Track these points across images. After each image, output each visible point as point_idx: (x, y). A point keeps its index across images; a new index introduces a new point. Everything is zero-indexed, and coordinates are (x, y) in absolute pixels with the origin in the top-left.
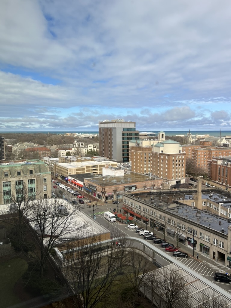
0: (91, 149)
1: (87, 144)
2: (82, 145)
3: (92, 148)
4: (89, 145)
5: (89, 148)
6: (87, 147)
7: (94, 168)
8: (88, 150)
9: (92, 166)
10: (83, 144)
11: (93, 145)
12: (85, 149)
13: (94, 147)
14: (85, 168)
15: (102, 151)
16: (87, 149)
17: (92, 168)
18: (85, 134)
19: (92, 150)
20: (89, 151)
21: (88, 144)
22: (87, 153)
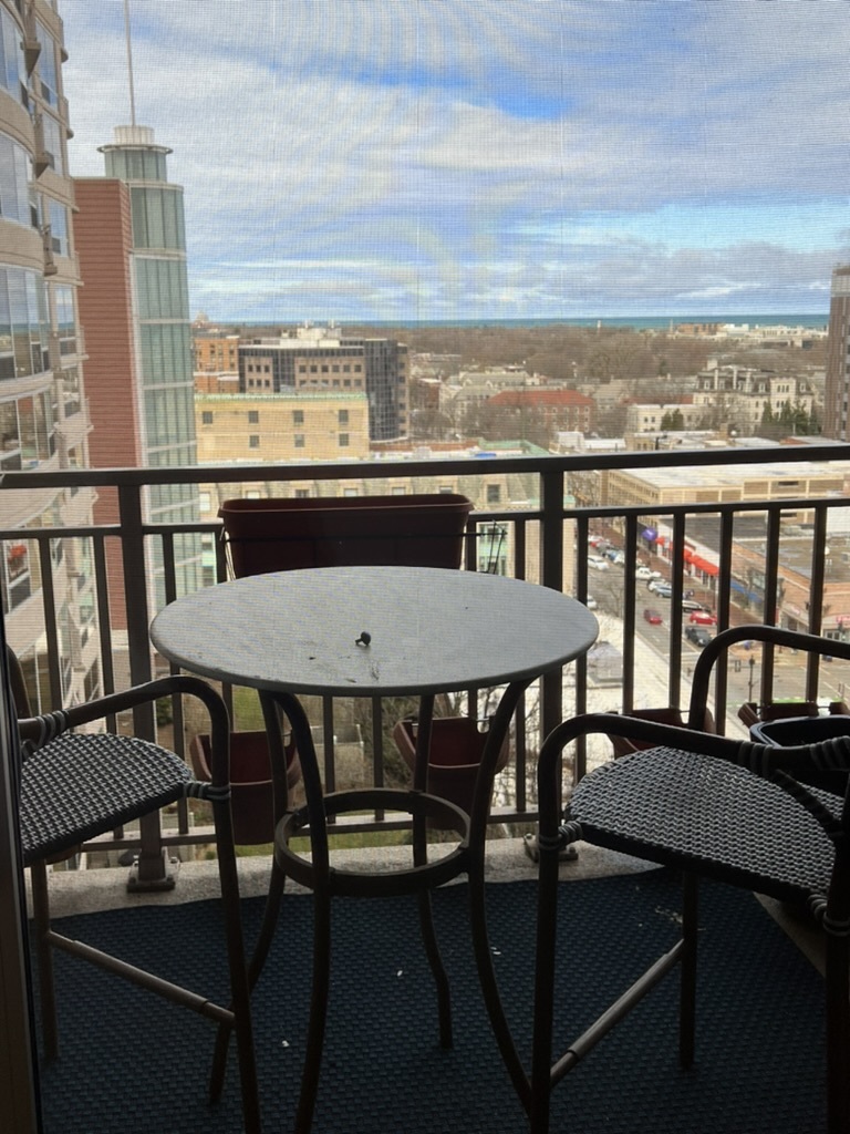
0: (788, 403)
1: (765, 376)
2: (744, 379)
3: (792, 395)
4: (774, 384)
5: (778, 398)
6: (768, 389)
7: (784, 491)
8: (768, 407)
9: (774, 484)
10: (748, 376)
11: (798, 385)
12: (752, 401)
13: (799, 393)
14: (742, 489)
15: (838, 409)
16: (765, 399)
17: (773, 491)
18: (767, 329)
19: (793, 405)
20: (776, 410)
21: (774, 377)
22: (764, 419)
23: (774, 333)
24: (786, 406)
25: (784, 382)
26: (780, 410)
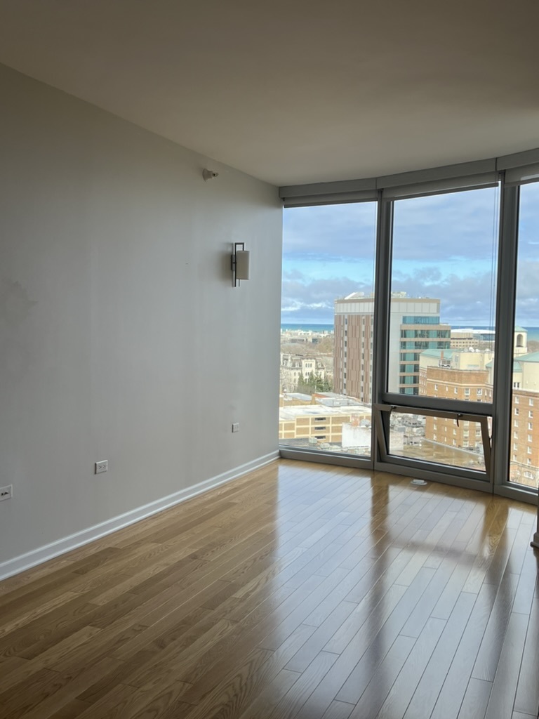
1: (298, 358)
2: (287, 360)
3: (313, 369)
4: (304, 362)
5: (306, 370)
6: (300, 366)
7: (318, 423)
8: (301, 376)
9: (312, 419)
10: (289, 357)
11: (317, 363)
12: (293, 372)
13: (317, 368)
14: (295, 422)
15: (341, 377)
16: (300, 371)
17: (312, 424)
19: (314, 374)
21: (303, 359)
22: (299, 382)
23: (297, 334)
24: (311, 374)
25: (309, 362)
26: (307, 377)
